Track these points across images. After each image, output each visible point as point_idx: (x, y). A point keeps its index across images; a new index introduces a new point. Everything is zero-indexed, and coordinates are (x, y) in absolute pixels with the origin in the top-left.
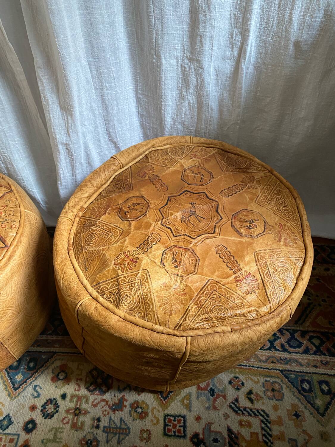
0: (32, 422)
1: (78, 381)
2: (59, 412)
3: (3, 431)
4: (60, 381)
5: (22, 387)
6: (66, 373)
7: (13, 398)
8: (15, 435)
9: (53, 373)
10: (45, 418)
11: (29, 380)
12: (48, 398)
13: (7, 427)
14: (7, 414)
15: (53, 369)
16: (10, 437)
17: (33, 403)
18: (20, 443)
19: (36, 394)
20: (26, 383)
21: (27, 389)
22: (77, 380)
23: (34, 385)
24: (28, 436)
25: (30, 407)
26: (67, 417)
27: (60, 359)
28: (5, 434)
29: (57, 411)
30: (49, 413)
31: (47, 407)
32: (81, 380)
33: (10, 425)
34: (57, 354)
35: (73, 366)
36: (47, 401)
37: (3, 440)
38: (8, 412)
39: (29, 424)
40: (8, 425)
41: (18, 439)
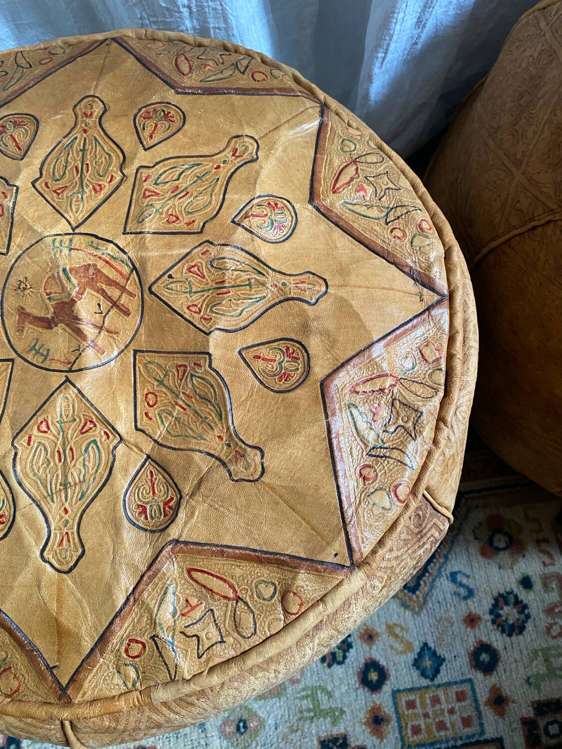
0: (484, 647)
1: (542, 544)
2: (532, 617)
3: (432, 680)
4: (501, 554)
5: (425, 582)
6: (506, 534)
7: (417, 609)
8: (462, 682)
9: (476, 538)
10: (510, 635)
11: (432, 565)
12: (495, 594)
13: (437, 671)
14: (422, 644)
15: (473, 531)
16: (455, 689)
17: (468, 612)
18: (481, 696)
19: (462, 591)
20: (428, 572)
21: (438, 583)
22: (538, 542)
23: (448, 573)
24: (493, 679)
25: (465, 621)
26: (555, 623)
27: (477, 506)
28: (439, 686)
29: (528, 617)
30: (513, 624)
31: (501, 612)
32: (546, 541)
33: (441, 664)
34: (466, 496)
35: (513, 514)
36: (496, 600)
37: (443, 698)
38: (423, 639)
39: (481, 654)
40: (436, 665)
41: (473, 689)
